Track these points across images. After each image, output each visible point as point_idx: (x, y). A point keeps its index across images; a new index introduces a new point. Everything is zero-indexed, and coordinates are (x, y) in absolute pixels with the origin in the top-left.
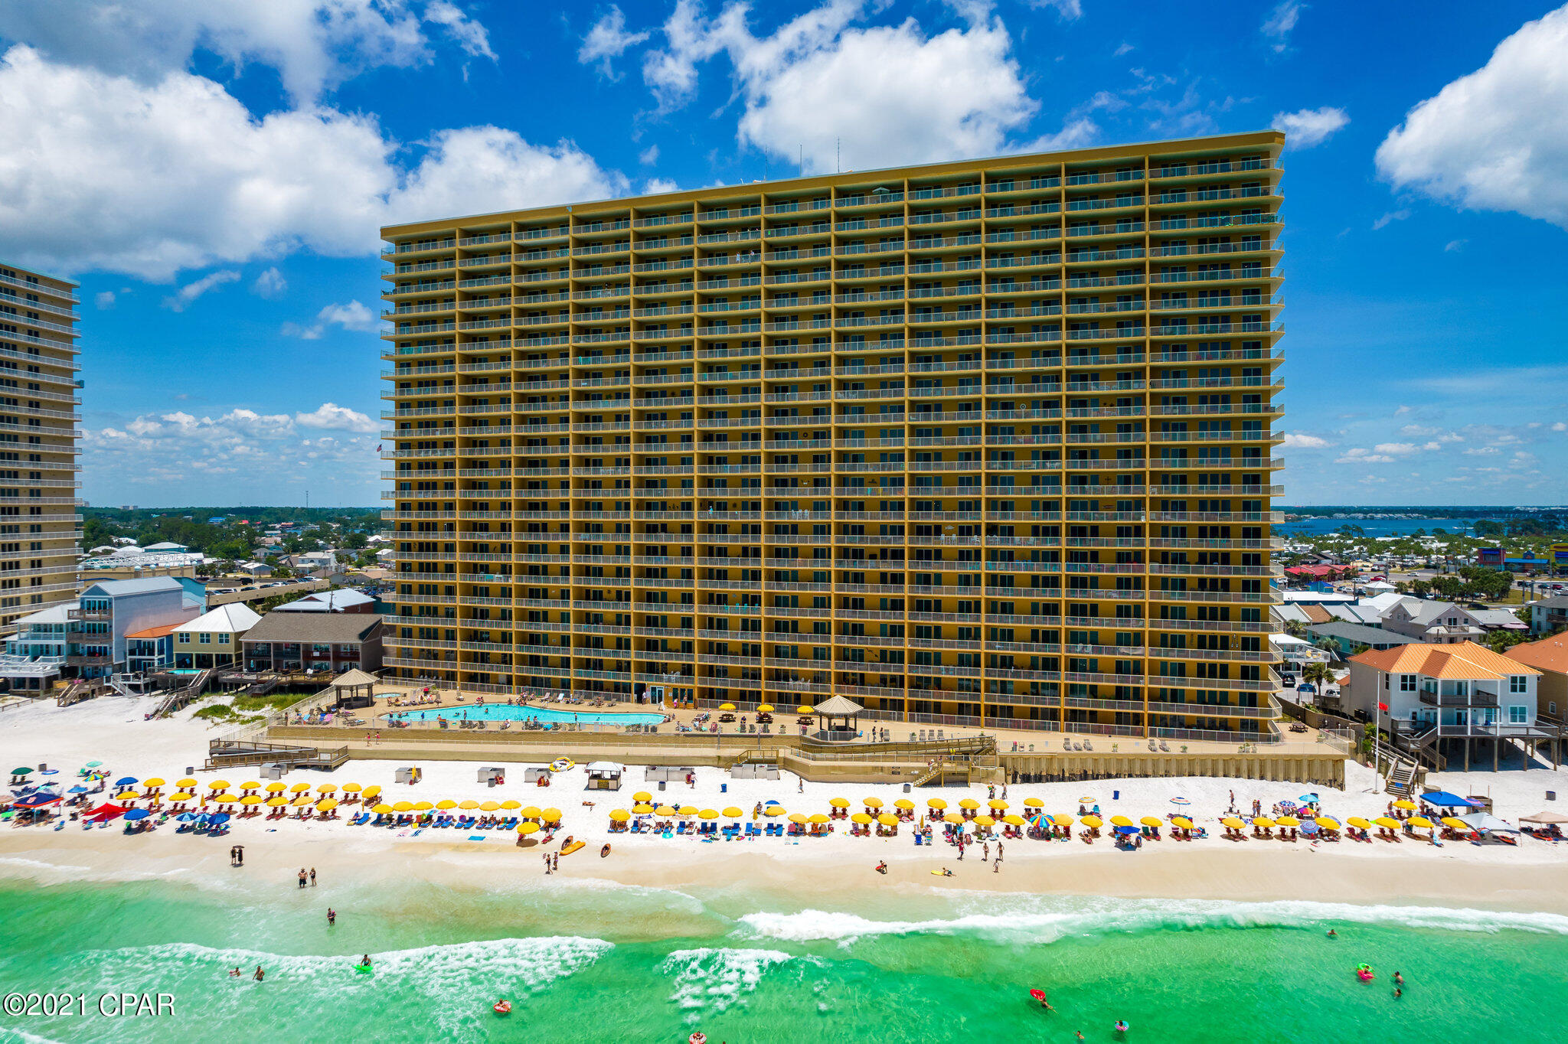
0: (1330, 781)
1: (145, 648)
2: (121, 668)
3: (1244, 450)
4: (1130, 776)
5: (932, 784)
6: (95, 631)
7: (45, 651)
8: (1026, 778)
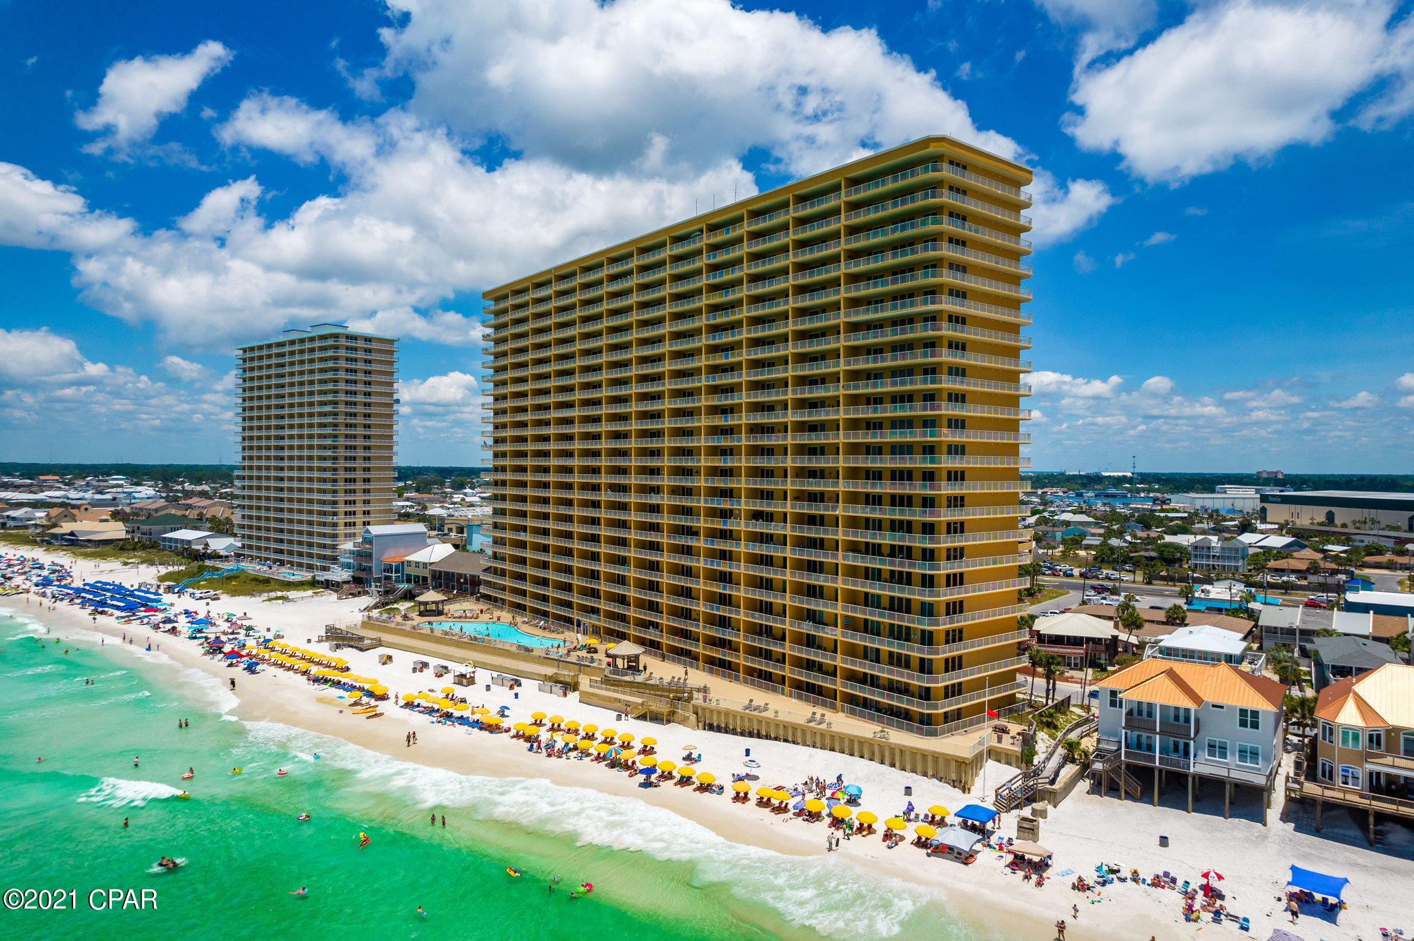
0: (954, 781)
1: (389, 569)
2: (379, 580)
3: (924, 447)
4: (786, 740)
5: (642, 717)
6: (369, 556)
7: (348, 566)
8: (711, 727)
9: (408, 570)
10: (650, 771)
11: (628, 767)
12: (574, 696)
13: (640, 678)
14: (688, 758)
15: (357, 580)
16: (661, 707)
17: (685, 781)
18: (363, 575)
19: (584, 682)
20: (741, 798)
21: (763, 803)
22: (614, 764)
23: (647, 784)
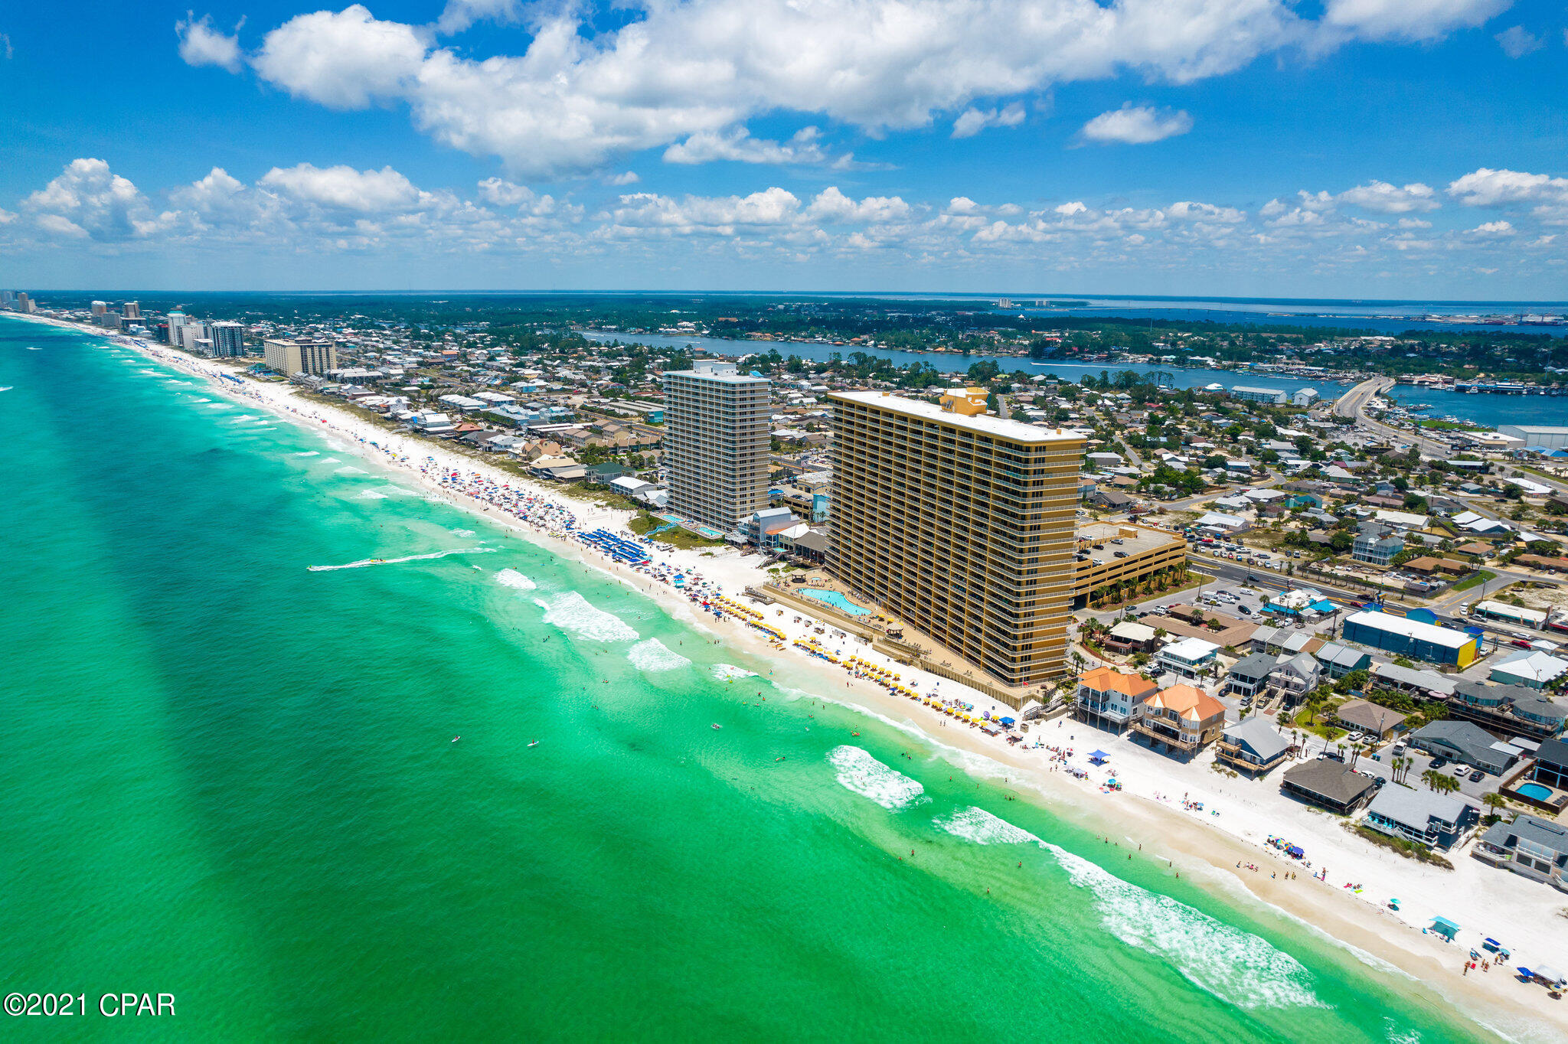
0: (1012, 706)
1: (769, 538)
4: (955, 680)
5: (899, 661)
6: (757, 529)
7: (744, 533)
8: (927, 670)
9: (780, 540)
10: (894, 689)
11: (887, 685)
12: (870, 645)
13: (900, 641)
14: (913, 684)
15: (750, 543)
16: (906, 656)
17: (907, 695)
18: (755, 541)
19: (875, 637)
20: (927, 704)
21: (933, 707)
22: (882, 684)
23: (893, 694)
